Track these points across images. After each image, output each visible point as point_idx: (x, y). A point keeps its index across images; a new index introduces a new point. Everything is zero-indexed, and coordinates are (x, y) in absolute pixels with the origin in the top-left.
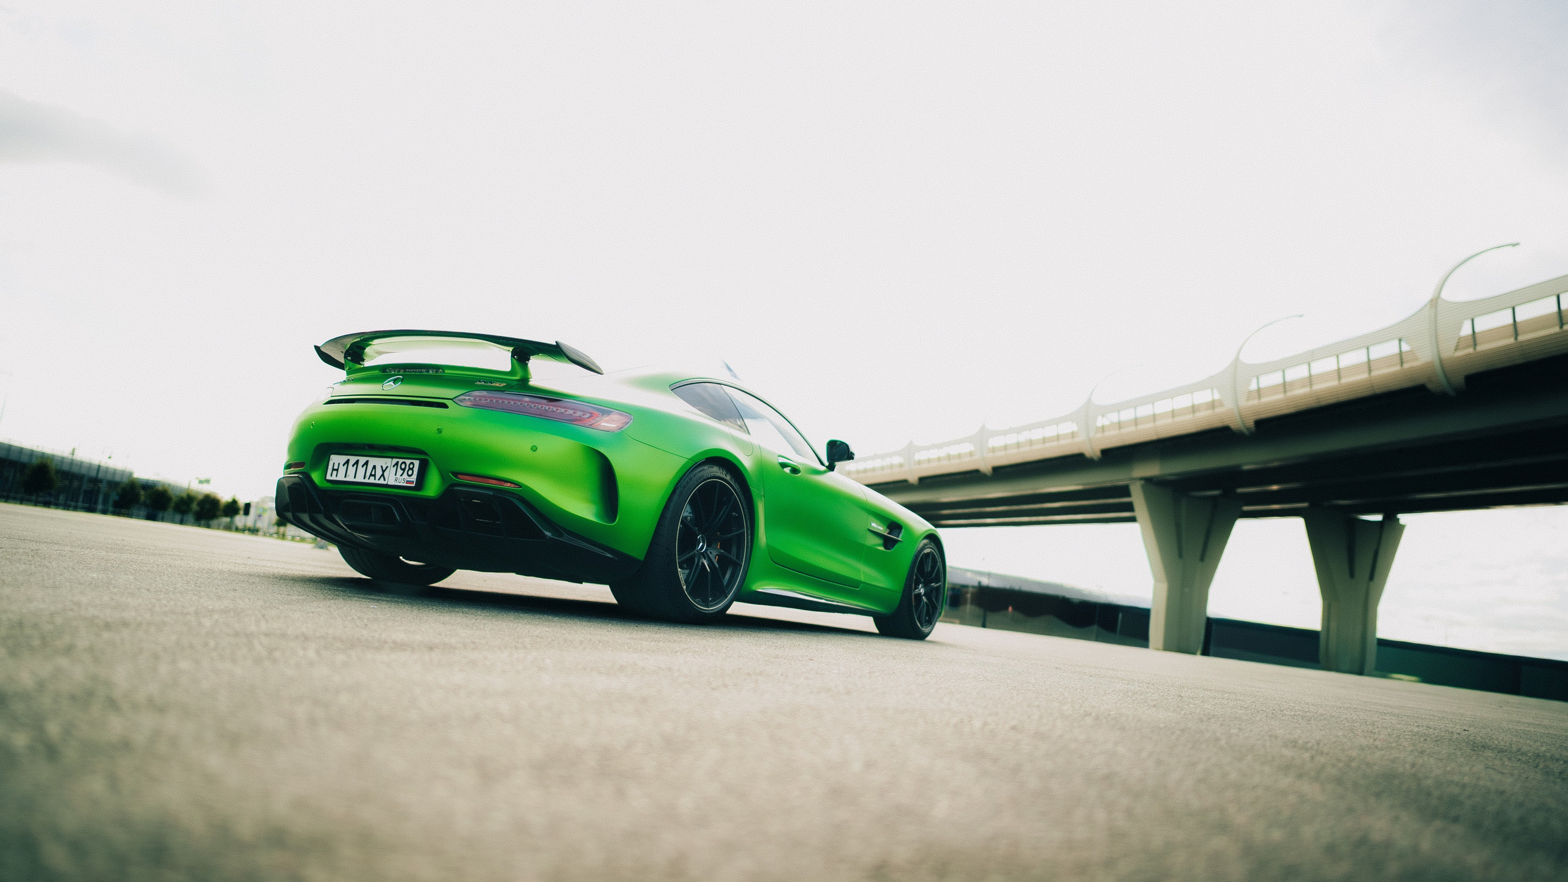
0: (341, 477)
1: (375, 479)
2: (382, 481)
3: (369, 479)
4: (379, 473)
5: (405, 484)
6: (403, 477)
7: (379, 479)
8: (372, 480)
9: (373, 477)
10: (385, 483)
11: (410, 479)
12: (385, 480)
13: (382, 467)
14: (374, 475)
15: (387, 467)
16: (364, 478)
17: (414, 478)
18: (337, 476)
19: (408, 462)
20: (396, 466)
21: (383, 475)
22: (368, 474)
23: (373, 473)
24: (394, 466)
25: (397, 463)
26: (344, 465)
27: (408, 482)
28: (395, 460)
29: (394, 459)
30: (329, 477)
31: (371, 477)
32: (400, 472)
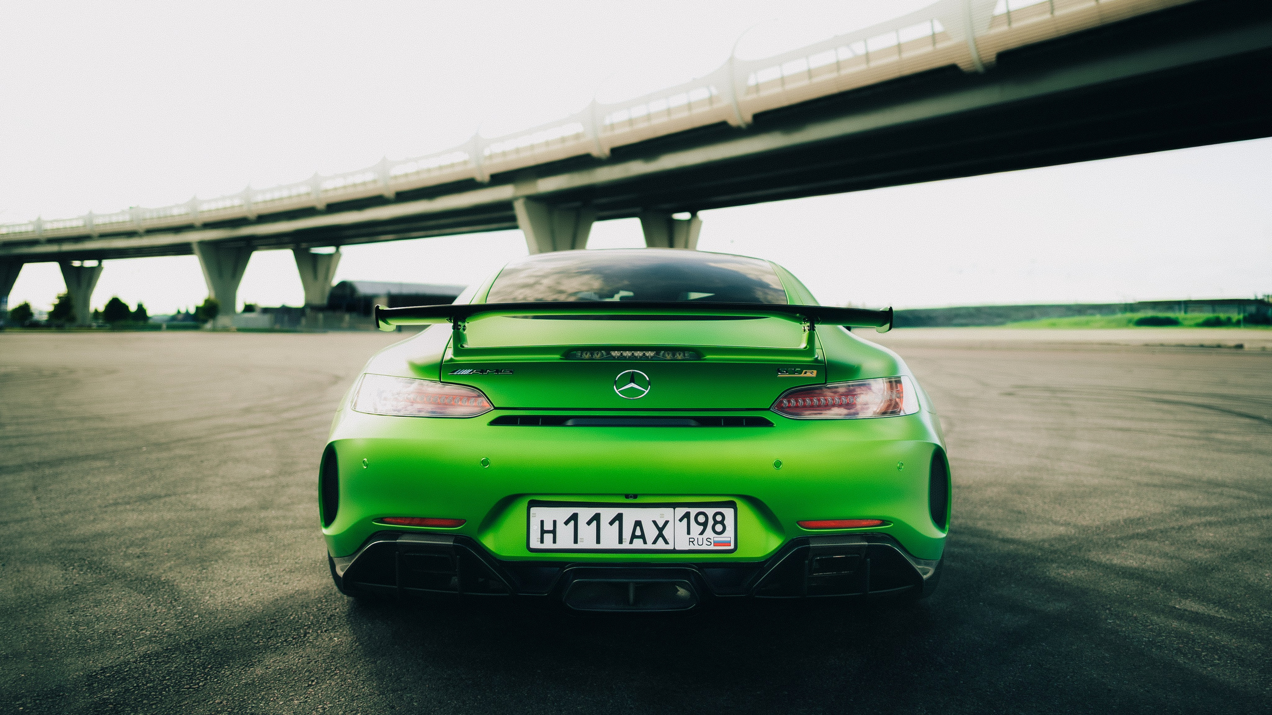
0: (565, 540)
1: (645, 542)
2: (660, 545)
3: (631, 542)
4: (651, 533)
5: (712, 547)
6: (705, 535)
7: (655, 542)
8: (638, 544)
9: (641, 540)
10: (670, 547)
11: (719, 538)
12: (666, 542)
13: (655, 522)
14: (643, 536)
15: (667, 522)
16: (621, 541)
17: (729, 534)
18: (554, 542)
19: (710, 512)
20: (685, 520)
21: (661, 535)
22: (627, 535)
23: (638, 533)
24: (681, 520)
25: (687, 515)
26: (566, 523)
27: (716, 544)
28: (681, 511)
29: (676, 509)
30: (535, 543)
31: (635, 540)
32: (696, 529)
